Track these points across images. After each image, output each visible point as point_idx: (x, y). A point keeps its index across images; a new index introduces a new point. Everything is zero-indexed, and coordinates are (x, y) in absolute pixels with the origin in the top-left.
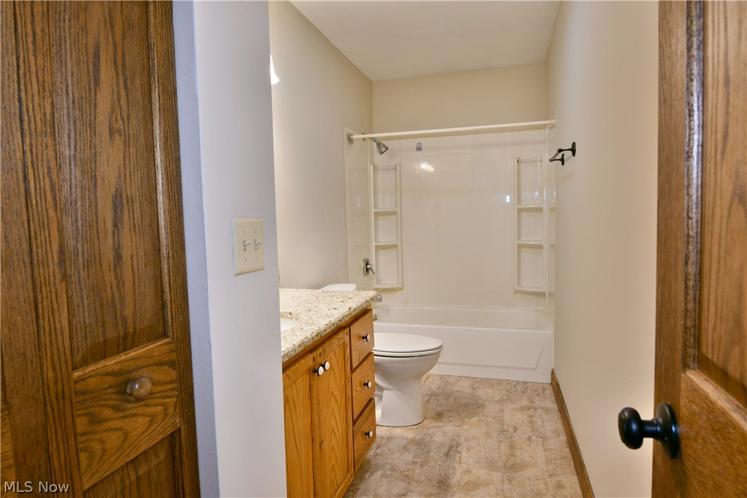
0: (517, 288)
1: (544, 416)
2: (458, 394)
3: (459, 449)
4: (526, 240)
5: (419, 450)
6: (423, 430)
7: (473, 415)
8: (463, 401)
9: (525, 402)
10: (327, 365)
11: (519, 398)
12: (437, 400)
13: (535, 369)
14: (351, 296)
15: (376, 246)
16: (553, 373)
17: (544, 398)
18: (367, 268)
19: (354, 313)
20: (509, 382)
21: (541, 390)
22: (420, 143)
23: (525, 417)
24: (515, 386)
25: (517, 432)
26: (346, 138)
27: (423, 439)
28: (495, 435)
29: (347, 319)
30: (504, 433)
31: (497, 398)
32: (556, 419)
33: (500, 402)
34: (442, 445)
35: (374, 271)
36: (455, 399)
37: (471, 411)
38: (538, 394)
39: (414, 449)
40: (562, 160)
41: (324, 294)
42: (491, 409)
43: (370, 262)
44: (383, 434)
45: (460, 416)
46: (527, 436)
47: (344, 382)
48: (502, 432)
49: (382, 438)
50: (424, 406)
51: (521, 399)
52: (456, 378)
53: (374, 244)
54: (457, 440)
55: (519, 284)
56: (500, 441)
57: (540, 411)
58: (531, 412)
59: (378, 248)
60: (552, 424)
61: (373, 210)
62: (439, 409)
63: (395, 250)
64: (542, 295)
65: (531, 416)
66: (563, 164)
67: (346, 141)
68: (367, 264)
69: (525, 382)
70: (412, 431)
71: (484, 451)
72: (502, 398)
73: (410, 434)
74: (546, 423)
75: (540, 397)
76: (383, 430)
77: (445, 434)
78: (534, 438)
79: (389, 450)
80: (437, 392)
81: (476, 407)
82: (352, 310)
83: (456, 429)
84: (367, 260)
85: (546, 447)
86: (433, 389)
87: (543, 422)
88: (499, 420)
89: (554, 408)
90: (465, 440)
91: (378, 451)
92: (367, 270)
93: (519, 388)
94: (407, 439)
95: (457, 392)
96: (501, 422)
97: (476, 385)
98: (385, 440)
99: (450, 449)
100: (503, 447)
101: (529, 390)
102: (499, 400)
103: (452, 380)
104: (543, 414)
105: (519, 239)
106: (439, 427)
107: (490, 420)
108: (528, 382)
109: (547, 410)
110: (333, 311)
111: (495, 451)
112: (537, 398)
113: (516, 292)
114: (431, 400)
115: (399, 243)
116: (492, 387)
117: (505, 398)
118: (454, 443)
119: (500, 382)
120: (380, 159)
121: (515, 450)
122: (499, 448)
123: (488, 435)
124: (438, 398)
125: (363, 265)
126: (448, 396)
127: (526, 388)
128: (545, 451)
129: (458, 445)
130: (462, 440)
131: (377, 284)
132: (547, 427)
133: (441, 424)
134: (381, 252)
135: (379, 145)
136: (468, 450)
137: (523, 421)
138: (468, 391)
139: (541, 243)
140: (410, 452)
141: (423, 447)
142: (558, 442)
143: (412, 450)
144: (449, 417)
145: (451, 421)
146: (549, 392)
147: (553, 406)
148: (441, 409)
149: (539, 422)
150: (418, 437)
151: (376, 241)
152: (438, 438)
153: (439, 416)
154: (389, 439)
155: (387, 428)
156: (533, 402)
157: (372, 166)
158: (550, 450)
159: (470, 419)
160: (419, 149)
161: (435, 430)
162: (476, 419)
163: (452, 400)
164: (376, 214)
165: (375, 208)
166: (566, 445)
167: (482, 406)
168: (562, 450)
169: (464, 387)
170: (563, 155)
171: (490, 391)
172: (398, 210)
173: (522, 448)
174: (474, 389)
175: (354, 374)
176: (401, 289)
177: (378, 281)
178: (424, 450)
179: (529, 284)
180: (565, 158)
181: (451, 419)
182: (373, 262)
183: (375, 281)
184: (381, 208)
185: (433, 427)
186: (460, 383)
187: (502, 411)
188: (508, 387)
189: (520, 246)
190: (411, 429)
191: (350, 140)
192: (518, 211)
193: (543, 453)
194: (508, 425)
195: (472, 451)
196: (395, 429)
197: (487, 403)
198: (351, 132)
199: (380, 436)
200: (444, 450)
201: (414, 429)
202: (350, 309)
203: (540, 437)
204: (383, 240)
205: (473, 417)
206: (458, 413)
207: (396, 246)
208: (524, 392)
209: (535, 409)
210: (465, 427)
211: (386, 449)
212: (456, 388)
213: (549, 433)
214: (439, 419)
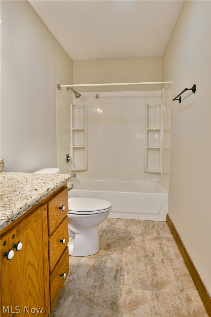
0: (146, 170)
1: (167, 244)
2: (118, 230)
3: (122, 272)
4: (151, 146)
5: (97, 275)
6: (99, 258)
7: (128, 245)
8: (121, 235)
9: (155, 235)
10: (20, 246)
11: (151, 232)
12: (107, 235)
13: (158, 214)
14: (52, 178)
15: (73, 147)
16: (167, 216)
17: (165, 231)
18: (68, 159)
19: (52, 192)
20: (145, 221)
21: (162, 226)
22: (97, 94)
23: (157, 245)
24: (148, 224)
25: (155, 256)
26: (56, 86)
27: (99, 265)
28: (143, 259)
29: (44, 198)
30: (147, 257)
31: (140, 232)
32: (174, 245)
33: (142, 235)
34: (112, 269)
35: (72, 161)
36: (117, 234)
37: (127, 242)
38: (161, 229)
39: (94, 274)
40: (180, 100)
41: (34, 176)
42: (137, 239)
43: (70, 156)
44: (74, 263)
45: (121, 246)
46: (160, 259)
47: (41, 248)
48: (146, 257)
49: (73, 266)
50: (100, 239)
51: (153, 232)
52: (116, 219)
53: (72, 146)
54: (121, 265)
55: (147, 168)
56: (146, 264)
57: (164, 240)
58: (160, 241)
59: (74, 149)
60: (173, 249)
61: (72, 129)
62: (108, 241)
63: (83, 150)
64: (159, 174)
65: (160, 244)
66: (180, 102)
67: (57, 88)
68: (68, 157)
69: (153, 221)
70: (92, 260)
71: (137, 273)
72: (142, 232)
73: (91, 262)
74: (169, 248)
75: (162, 230)
76: (74, 260)
77: (112, 261)
78: (165, 260)
79: (78, 276)
80: (106, 229)
81: (129, 239)
82: (50, 190)
83: (119, 256)
84: (68, 155)
85: (173, 267)
86: (104, 228)
87: (167, 248)
88: (143, 248)
89: (171, 238)
90: (125, 265)
91: (71, 278)
92: (68, 160)
93: (151, 225)
94: (90, 266)
95: (118, 229)
96: (144, 249)
97: (127, 224)
98: (76, 267)
99: (117, 272)
100: (149, 268)
101: (156, 226)
102: (141, 233)
103: (114, 221)
104: (166, 242)
105: (148, 145)
106: (109, 255)
107: (138, 248)
108: (154, 221)
109: (168, 239)
110: (34, 192)
111: (144, 272)
112: (161, 231)
113: (145, 172)
114: (103, 235)
115: (85, 146)
116: (136, 225)
117: (144, 232)
118: (119, 267)
119: (140, 221)
120: (76, 101)
121: (156, 271)
122: (146, 269)
123: (138, 260)
124: (107, 233)
125: (66, 158)
126: (112, 231)
127: (154, 225)
128: (173, 270)
129: (121, 269)
130: (123, 265)
131: (73, 168)
132: (171, 252)
133: (110, 253)
134: (76, 151)
135: (76, 93)
136: (128, 273)
137: (156, 248)
138: (123, 228)
139: (158, 148)
140: (91, 277)
141: (100, 272)
142: (179, 262)
143: (93, 276)
144: (114, 247)
145: (115, 250)
146: (166, 227)
147: (170, 236)
148: (109, 241)
149: (166, 248)
150: (96, 264)
151: (73, 145)
152: (109, 264)
153: (108, 247)
154: (78, 266)
155: (77, 258)
156: (159, 234)
157: (71, 105)
158: (176, 269)
159: (126, 248)
160: (97, 97)
161: (106, 257)
162: (130, 247)
163: (115, 235)
164: (74, 131)
165: (73, 127)
166: (184, 265)
167: (132, 238)
168: (183, 268)
169: (120, 226)
170: (180, 97)
171: (135, 227)
172: (85, 129)
173: (160, 269)
174: (126, 226)
175: (52, 237)
176: (86, 170)
177: (74, 167)
178: (100, 274)
179: (152, 169)
180: (182, 98)
181: (116, 248)
182: (71, 156)
183: (72, 166)
184: (76, 128)
185: (105, 255)
186: (118, 223)
187: (144, 241)
188: (145, 224)
189: (148, 149)
190: (92, 258)
191: (59, 88)
192: (147, 131)
193: (172, 271)
194: (149, 251)
195: (130, 273)
196: (82, 258)
197: (135, 236)
198: (60, 83)
199: (72, 265)
200: (113, 274)
201: (94, 258)
202: (48, 189)
203: (168, 259)
204: (77, 145)
205: (128, 246)
206: (119, 244)
207: (84, 148)
208: (153, 228)
209: (162, 239)
210: (125, 254)
211: (76, 275)
212: (117, 226)
213: (173, 256)
214: (108, 249)
